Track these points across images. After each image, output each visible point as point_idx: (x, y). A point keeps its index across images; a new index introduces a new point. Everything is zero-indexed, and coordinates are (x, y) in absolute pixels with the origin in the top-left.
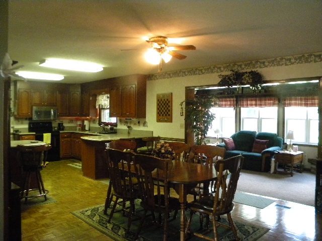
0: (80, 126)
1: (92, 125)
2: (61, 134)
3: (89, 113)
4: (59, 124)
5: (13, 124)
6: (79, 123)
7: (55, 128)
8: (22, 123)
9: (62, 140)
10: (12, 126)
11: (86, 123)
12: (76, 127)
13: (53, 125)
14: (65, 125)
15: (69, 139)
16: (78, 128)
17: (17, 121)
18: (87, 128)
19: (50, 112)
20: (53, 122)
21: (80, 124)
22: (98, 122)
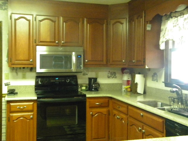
0: (128, 84)
1: (151, 84)
2: (88, 100)
3: (144, 59)
4: (90, 79)
5: (7, 78)
6: (126, 78)
7: (82, 86)
8: (24, 77)
9: (89, 112)
10: (4, 81)
11: (139, 79)
12: (121, 85)
13: (80, 81)
14: (101, 81)
15: (104, 110)
16: (124, 87)
17: (15, 74)
18: (140, 90)
19: (70, 57)
20: (79, 76)
21: (128, 81)
22: (163, 79)
